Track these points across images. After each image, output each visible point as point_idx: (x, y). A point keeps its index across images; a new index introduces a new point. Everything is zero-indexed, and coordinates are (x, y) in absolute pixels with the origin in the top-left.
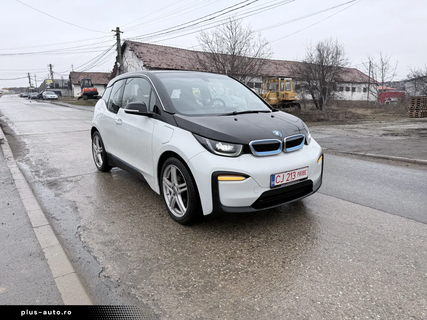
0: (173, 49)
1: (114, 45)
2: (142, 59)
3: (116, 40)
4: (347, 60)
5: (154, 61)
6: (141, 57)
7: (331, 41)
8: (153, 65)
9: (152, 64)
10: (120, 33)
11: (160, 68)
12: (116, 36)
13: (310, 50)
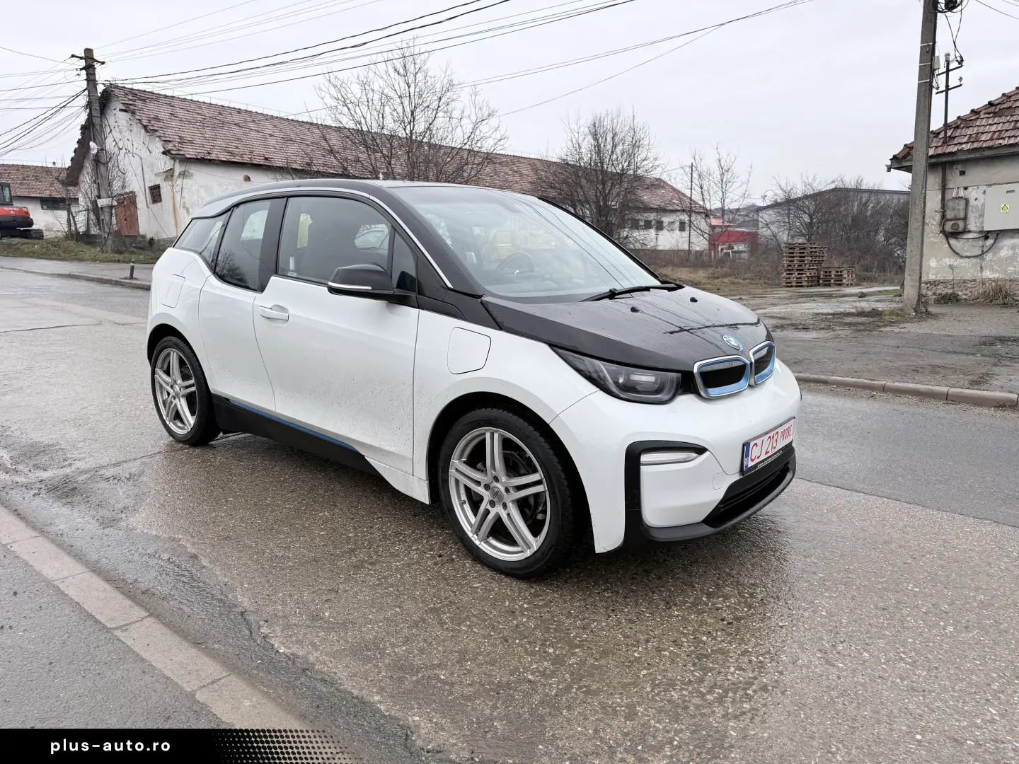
0: (239, 113)
1: (77, 96)
2: (158, 134)
3: (86, 82)
4: (656, 159)
5: (191, 142)
6: (156, 131)
7: (618, 116)
8: (190, 152)
9: (186, 149)
10: (97, 65)
11: (210, 160)
12: (84, 72)
13: (576, 135)
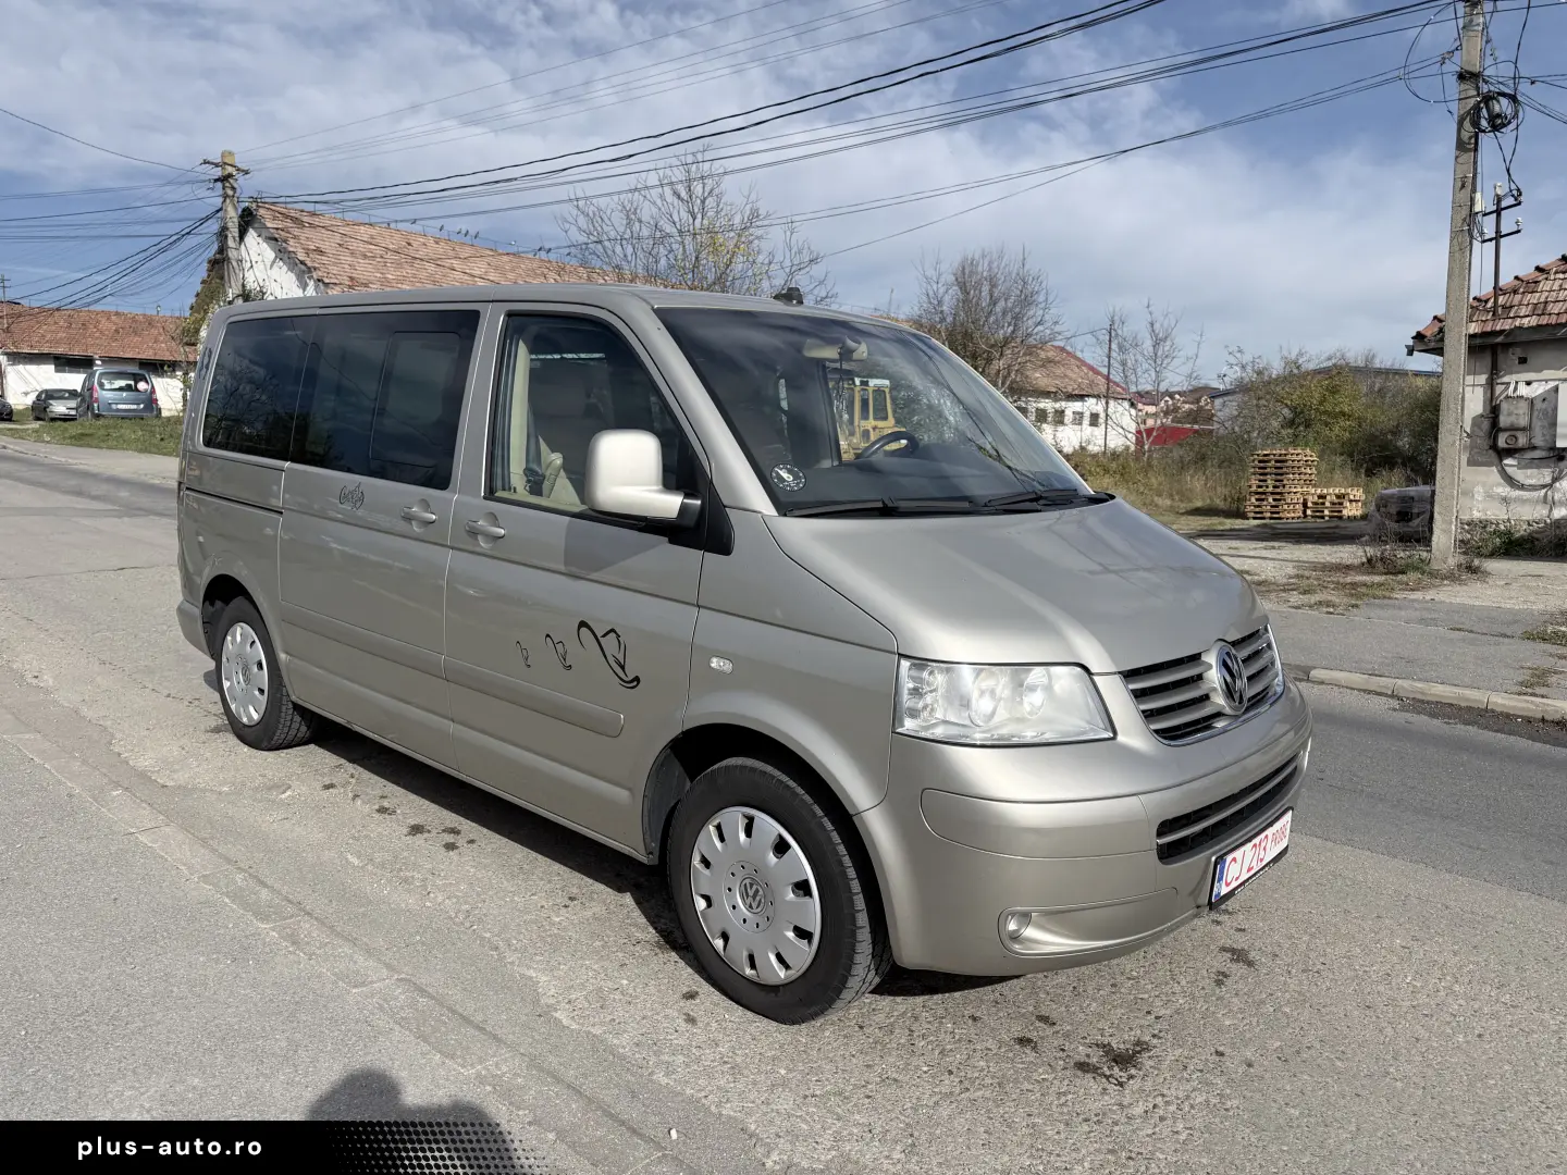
0: (437, 243)
1: (207, 218)
2: (319, 273)
5: (366, 286)
10: (238, 176)
12: (219, 185)
13: (935, 287)
